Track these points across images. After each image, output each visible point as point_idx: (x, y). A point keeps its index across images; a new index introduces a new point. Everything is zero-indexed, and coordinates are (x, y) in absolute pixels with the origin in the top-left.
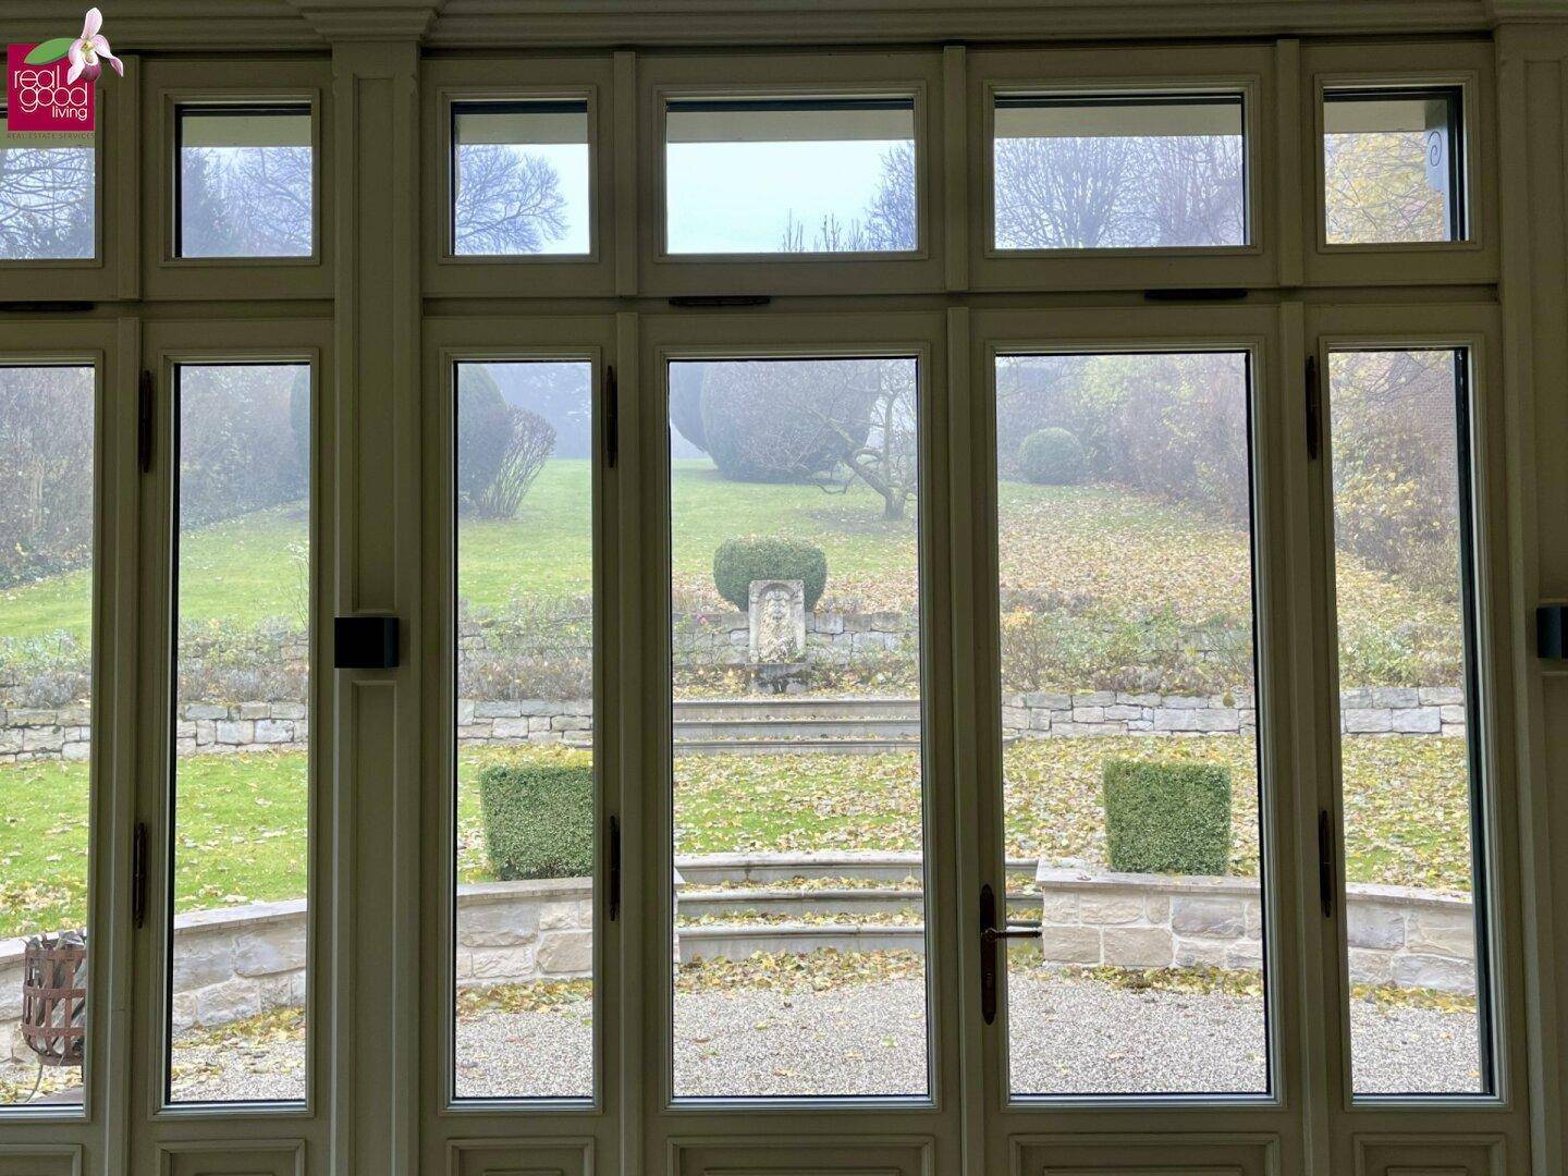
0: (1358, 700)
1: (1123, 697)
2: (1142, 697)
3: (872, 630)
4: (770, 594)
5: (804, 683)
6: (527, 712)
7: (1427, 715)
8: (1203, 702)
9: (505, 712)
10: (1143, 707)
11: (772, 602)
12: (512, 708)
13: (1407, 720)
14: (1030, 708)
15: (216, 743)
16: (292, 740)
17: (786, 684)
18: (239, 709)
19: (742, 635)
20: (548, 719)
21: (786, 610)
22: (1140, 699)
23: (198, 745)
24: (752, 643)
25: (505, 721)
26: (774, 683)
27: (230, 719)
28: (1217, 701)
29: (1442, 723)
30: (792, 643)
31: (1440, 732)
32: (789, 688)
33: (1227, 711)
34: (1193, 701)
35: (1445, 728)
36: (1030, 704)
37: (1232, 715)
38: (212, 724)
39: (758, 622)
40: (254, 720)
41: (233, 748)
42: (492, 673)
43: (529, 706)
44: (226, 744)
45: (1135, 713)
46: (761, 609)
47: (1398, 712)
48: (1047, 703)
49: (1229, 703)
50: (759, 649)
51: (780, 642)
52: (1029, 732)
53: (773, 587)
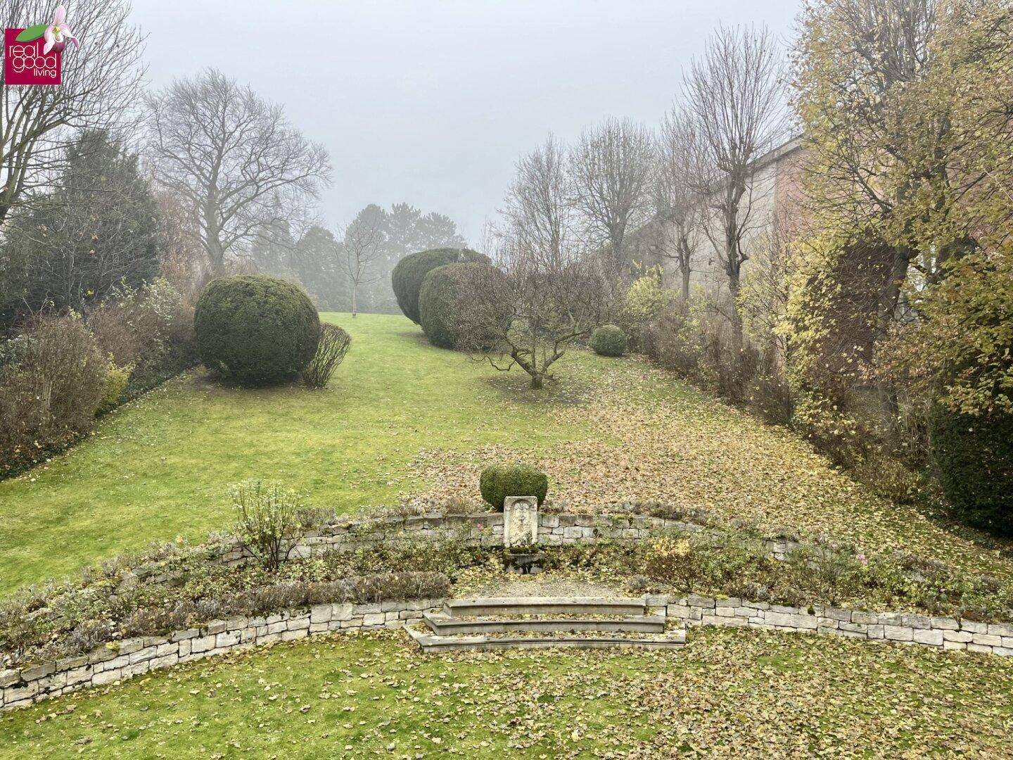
0: (893, 621)
1: (747, 603)
2: (758, 604)
3: (575, 525)
4: (517, 505)
5: (541, 567)
6: (384, 609)
7: (935, 635)
8: (796, 610)
9: (372, 610)
10: (758, 609)
11: (518, 510)
12: (375, 608)
13: (923, 636)
14: (690, 606)
15: (191, 653)
16: (240, 643)
17: (530, 567)
18: (206, 629)
19: (499, 528)
20: (397, 613)
21: (526, 514)
22: (757, 605)
23: (179, 657)
24: (506, 535)
25: (371, 615)
26: (523, 567)
27: (201, 636)
28: (804, 610)
29: (944, 640)
30: (529, 535)
31: (943, 645)
32: (532, 570)
33: (810, 617)
34: (790, 609)
35: (946, 643)
36: (690, 603)
37: (813, 620)
38: (189, 642)
39: (510, 521)
40: (216, 634)
41: (202, 654)
42: (364, 587)
43: (386, 605)
44: (197, 653)
45: (754, 613)
46: (511, 514)
47: (917, 631)
48: (700, 604)
49: (811, 612)
50: (510, 538)
51: (522, 535)
52: (689, 620)
53: (519, 501)
